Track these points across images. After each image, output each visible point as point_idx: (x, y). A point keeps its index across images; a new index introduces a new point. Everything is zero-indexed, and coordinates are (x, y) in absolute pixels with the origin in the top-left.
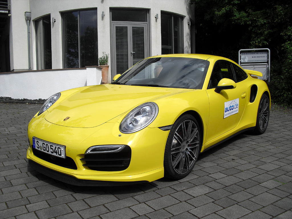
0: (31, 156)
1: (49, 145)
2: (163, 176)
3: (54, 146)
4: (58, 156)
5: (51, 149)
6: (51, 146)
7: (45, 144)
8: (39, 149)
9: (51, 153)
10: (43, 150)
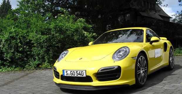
0: (59, 81)
2: (135, 83)
3: (79, 71)
4: (81, 76)
5: (76, 73)
6: (76, 72)
7: (72, 72)
8: (68, 75)
9: (76, 76)
10: (70, 76)
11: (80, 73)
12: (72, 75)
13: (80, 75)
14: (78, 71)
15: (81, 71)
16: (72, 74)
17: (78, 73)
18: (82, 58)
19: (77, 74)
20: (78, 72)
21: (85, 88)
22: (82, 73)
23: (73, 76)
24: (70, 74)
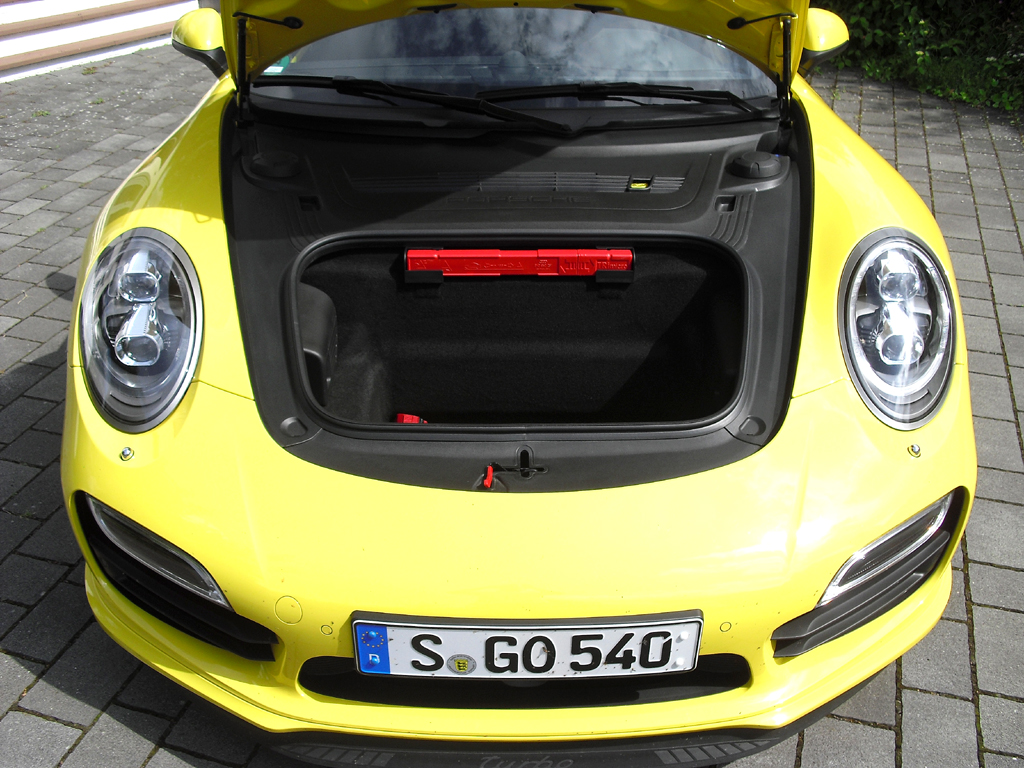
1: (561, 641)
3: (613, 636)
4: (636, 670)
5: (576, 649)
6: (577, 639)
7: (511, 641)
8: (443, 672)
9: (571, 674)
10: (482, 674)
11: (633, 646)
12: (511, 668)
13: (627, 660)
14: (600, 637)
15: (639, 634)
16: (501, 663)
17: (596, 653)
19: (584, 659)
20: (605, 646)
22: (656, 645)
23: (522, 673)
24: (480, 660)
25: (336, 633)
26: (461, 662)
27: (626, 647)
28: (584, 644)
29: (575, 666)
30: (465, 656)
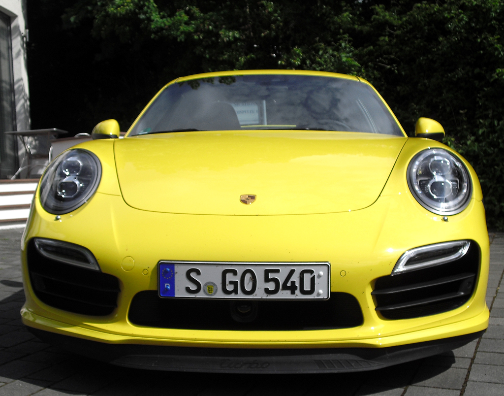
3: (285, 271)
4: (298, 296)
5: (267, 280)
6: (267, 272)
7: (235, 273)
8: (201, 295)
9: (265, 297)
10: (220, 295)
11: (295, 278)
12: (235, 291)
13: (293, 289)
14: (278, 271)
15: (298, 270)
16: (230, 288)
17: (276, 281)
18: (253, 198)
19: (271, 286)
20: (281, 277)
21: (320, 363)
22: (307, 277)
23: (240, 296)
24: (220, 287)
25: (150, 274)
26: (211, 287)
27: (292, 279)
28: (271, 276)
29: (267, 291)
30: (212, 283)
